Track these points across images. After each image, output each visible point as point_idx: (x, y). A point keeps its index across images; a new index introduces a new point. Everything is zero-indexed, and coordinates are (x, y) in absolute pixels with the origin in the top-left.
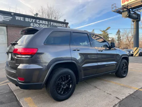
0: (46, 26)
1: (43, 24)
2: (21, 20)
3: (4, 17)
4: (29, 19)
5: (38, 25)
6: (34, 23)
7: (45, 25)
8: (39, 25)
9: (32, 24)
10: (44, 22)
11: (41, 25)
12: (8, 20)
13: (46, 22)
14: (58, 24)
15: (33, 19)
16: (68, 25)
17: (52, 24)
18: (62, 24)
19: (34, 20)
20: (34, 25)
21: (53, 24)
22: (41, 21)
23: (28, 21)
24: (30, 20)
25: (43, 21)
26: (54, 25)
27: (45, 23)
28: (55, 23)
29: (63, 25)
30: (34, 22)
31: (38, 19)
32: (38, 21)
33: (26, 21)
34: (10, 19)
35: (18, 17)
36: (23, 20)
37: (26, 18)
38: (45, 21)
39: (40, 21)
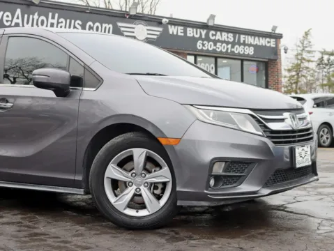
0: (230, 46)
1: (222, 42)
2: (179, 34)
3: (148, 30)
4: (195, 30)
5: (213, 45)
6: (203, 40)
7: (228, 43)
8: (215, 45)
9: (199, 44)
10: (225, 36)
11: (218, 44)
12: (155, 37)
13: (231, 35)
14: (257, 38)
15: (202, 31)
16: (281, 40)
17: (242, 42)
18: (268, 39)
19: (205, 31)
20: (203, 45)
21: (244, 41)
22: (219, 33)
23: (191, 35)
24: (197, 34)
25: (223, 33)
26: (247, 42)
27: (228, 37)
28: (249, 37)
29: (268, 42)
30: (203, 37)
31: (213, 30)
32: (213, 35)
33: (188, 35)
34: (158, 33)
35: (173, 27)
36: (183, 34)
37: (188, 29)
38: (226, 34)
39: (215, 35)
